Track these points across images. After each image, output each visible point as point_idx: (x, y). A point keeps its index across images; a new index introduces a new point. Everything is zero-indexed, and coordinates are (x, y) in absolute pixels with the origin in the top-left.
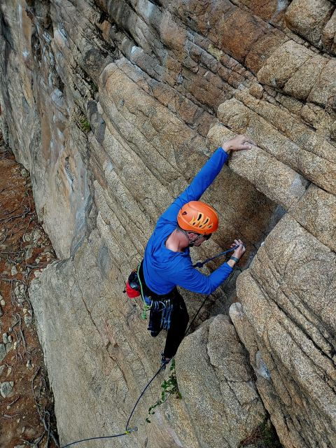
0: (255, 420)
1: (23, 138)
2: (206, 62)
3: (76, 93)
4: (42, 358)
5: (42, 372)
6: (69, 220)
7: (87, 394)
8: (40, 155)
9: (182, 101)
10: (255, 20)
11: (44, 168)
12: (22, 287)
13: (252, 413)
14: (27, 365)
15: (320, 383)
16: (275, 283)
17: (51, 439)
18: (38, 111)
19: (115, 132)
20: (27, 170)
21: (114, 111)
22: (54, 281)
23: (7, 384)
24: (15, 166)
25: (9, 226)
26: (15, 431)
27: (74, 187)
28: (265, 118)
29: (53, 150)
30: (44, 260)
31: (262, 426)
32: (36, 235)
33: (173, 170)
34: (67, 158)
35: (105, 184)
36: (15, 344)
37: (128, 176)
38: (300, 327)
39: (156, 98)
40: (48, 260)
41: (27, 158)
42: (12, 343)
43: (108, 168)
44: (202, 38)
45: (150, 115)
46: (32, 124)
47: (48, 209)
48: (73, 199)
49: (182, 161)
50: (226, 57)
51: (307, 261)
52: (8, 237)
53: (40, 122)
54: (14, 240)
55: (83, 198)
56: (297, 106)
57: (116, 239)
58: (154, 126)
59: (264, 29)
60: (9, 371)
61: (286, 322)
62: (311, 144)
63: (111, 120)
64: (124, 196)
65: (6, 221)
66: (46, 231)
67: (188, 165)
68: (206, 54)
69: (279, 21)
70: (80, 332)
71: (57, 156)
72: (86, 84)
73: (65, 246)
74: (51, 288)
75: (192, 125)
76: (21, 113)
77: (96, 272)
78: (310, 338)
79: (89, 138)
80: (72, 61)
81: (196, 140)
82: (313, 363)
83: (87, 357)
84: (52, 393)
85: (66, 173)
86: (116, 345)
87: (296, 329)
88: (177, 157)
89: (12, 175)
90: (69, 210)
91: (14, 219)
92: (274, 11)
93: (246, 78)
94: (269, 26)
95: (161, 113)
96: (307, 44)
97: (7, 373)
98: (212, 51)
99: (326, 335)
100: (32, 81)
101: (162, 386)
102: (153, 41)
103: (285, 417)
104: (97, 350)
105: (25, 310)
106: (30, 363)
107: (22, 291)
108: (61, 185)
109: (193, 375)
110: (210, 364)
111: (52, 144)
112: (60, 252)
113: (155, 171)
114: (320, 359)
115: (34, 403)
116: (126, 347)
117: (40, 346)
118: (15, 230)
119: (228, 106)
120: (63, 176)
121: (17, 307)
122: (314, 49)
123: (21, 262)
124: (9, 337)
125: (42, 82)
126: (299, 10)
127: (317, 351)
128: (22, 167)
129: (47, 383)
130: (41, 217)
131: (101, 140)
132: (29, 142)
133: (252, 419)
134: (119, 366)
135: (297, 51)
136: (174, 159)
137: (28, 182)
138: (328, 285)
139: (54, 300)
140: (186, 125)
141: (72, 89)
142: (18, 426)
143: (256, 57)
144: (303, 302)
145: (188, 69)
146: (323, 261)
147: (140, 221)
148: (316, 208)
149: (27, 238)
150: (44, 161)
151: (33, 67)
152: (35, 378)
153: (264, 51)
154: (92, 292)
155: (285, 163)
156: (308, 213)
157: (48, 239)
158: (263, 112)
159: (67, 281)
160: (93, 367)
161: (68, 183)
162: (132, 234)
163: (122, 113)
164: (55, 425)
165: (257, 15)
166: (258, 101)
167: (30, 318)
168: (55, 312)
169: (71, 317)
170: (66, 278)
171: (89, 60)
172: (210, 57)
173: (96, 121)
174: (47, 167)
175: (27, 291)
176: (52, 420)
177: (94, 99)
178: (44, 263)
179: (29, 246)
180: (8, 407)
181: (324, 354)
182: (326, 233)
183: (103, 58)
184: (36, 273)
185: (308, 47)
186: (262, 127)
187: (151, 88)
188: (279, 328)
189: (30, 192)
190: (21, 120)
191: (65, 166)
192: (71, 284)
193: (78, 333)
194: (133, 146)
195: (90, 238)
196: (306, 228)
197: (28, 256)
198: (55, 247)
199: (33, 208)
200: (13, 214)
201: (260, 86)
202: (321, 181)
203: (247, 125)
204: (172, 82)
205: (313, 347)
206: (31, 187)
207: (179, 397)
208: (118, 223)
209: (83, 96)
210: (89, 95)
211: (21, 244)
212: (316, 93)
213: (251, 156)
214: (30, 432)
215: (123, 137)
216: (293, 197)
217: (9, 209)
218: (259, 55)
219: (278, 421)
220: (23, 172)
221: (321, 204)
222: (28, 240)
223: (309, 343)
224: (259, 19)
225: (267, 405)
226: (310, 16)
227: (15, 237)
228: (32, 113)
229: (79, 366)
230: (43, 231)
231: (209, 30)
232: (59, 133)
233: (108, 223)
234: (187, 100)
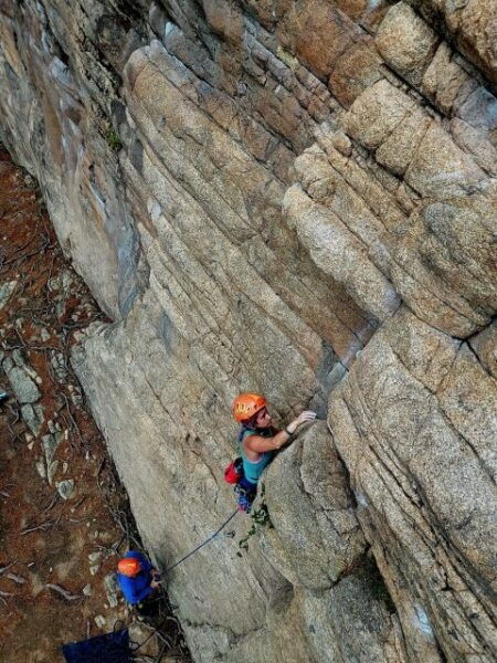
0: (355, 550)
1: (18, 128)
2: (276, 73)
3: (91, 84)
4: (105, 447)
5: (108, 465)
6: (109, 260)
7: (169, 493)
8: (49, 158)
9: (247, 124)
10: (339, 19)
11: (59, 178)
12: (61, 356)
13: (353, 543)
14: (87, 457)
15: (410, 531)
16: (365, 420)
17: (132, 542)
18: (33, 85)
19: (159, 163)
20: (32, 177)
21: (152, 131)
22: (105, 356)
23: (66, 483)
24: (13, 171)
25: (24, 269)
26: (86, 537)
27: (108, 211)
28: (355, 189)
29: (68, 151)
30: (83, 316)
31: (363, 556)
32: (66, 280)
33: (244, 225)
34: (91, 167)
35: (154, 231)
36: (66, 432)
37: (184, 231)
38: (391, 473)
39: (210, 115)
40: (89, 314)
41: (29, 158)
42: (62, 432)
43: (155, 211)
44: (267, 35)
45: (205, 144)
46: (28, 105)
47: (75, 241)
48: (110, 230)
49: (257, 215)
50: (303, 71)
51: (397, 399)
52: (27, 285)
53: (39, 105)
54: (36, 289)
55: (124, 228)
56: (393, 183)
57: (179, 309)
58: (212, 159)
59: (352, 34)
60: (66, 466)
61: (377, 464)
62: (401, 259)
63: (149, 143)
64: (182, 255)
65: (19, 262)
66: (79, 272)
67: (264, 220)
68: (274, 60)
69: (373, 23)
70: (150, 421)
71: (75, 160)
72: (104, 69)
73: (110, 296)
74: (102, 365)
75: (265, 163)
76: (7, 89)
77: (158, 346)
78: (399, 485)
79: (122, 160)
80: (76, 28)
81: (272, 186)
82: (403, 511)
83: (163, 451)
84: (124, 489)
85: (93, 191)
86: (197, 439)
87: (387, 474)
88: (249, 209)
89: (11, 185)
90: (107, 245)
91: (29, 257)
92: (365, 7)
93: (332, 111)
94: (360, 30)
95: (220, 142)
96: (405, 87)
97: (62, 470)
98: (283, 55)
99: (415, 487)
100: (15, 35)
101: (253, 517)
102: (196, 21)
103: (384, 550)
104: (173, 442)
105: (70, 387)
106: (90, 455)
107: (62, 362)
108: (89, 208)
109: (284, 506)
110: (303, 491)
111: (64, 141)
112: (103, 303)
113: (220, 226)
114: (409, 508)
115: (102, 502)
116: (210, 441)
117: (99, 432)
118: (35, 275)
119: (307, 162)
120: (88, 193)
121: (59, 384)
122: (415, 94)
123: (51, 322)
124: (57, 425)
125: (32, 42)
126: (391, 42)
127: (406, 499)
128: (25, 172)
129: (117, 477)
130: (69, 252)
131: (139, 167)
132: (29, 136)
133: (352, 549)
134: (204, 460)
135: (391, 103)
136: (244, 210)
137: (39, 195)
138: (418, 433)
139: (109, 381)
140: (256, 163)
141: (84, 77)
142: (89, 530)
143: (343, 81)
144: (391, 447)
145: (251, 77)
146: (415, 401)
147: (209, 288)
148: (409, 336)
149: (53, 285)
150: (56, 166)
151: (12, 12)
152: (100, 472)
153: (353, 73)
154: (157, 371)
155: (377, 266)
156: (400, 339)
157: (84, 284)
158: (351, 180)
159: (122, 356)
160: (173, 462)
161: (99, 205)
162: (200, 307)
163: (164, 135)
164: (134, 525)
165: (342, 9)
166: (345, 160)
167: (80, 397)
168: (113, 395)
169: (135, 402)
170: (120, 351)
171: (102, 36)
172: (280, 65)
173: (128, 135)
174: (62, 176)
175: (68, 362)
176: (131, 520)
177: (119, 97)
178: (84, 322)
179: (59, 297)
180: (73, 511)
181: (413, 503)
182: (418, 367)
183: (123, 33)
184: (77, 336)
185: (407, 92)
186: (351, 202)
187: (201, 99)
188: (370, 469)
189: (45, 212)
190: (9, 100)
191: (91, 180)
192: (128, 360)
193: (147, 422)
194: (186, 186)
195: (145, 301)
196: (399, 357)
197: (61, 312)
198: (96, 296)
199: (54, 238)
200: (27, 250)
201: (347, 138)
202: (414, 306)
203: (334, 192)
204: (231, 90)
205: (403, 495)
206: (44, 204)
207: (272, 527)
208: (179, 290)
209: (101, 90)
210: (112, 90)
211: (48, 296)
212: (412, 175)
213: (337, 250)
214: (105, 536)
215: (170, 172)
216: (386, 310)
217: (19, 242)
218: (348, 78)
219: (377, 552)
220: (28, 180)
221: (414, 332)
222: (56, 287)
223: (399, 490)
224: (345, 17)
225: (367, 535)
226: (405, 53)
227: (36, 284)
228: (25, 87)
229: (155, 462)
230: (74, 272)
231: (275, 23)
232: (73, 126)
233: (166, 287)
234: (254, 124)
